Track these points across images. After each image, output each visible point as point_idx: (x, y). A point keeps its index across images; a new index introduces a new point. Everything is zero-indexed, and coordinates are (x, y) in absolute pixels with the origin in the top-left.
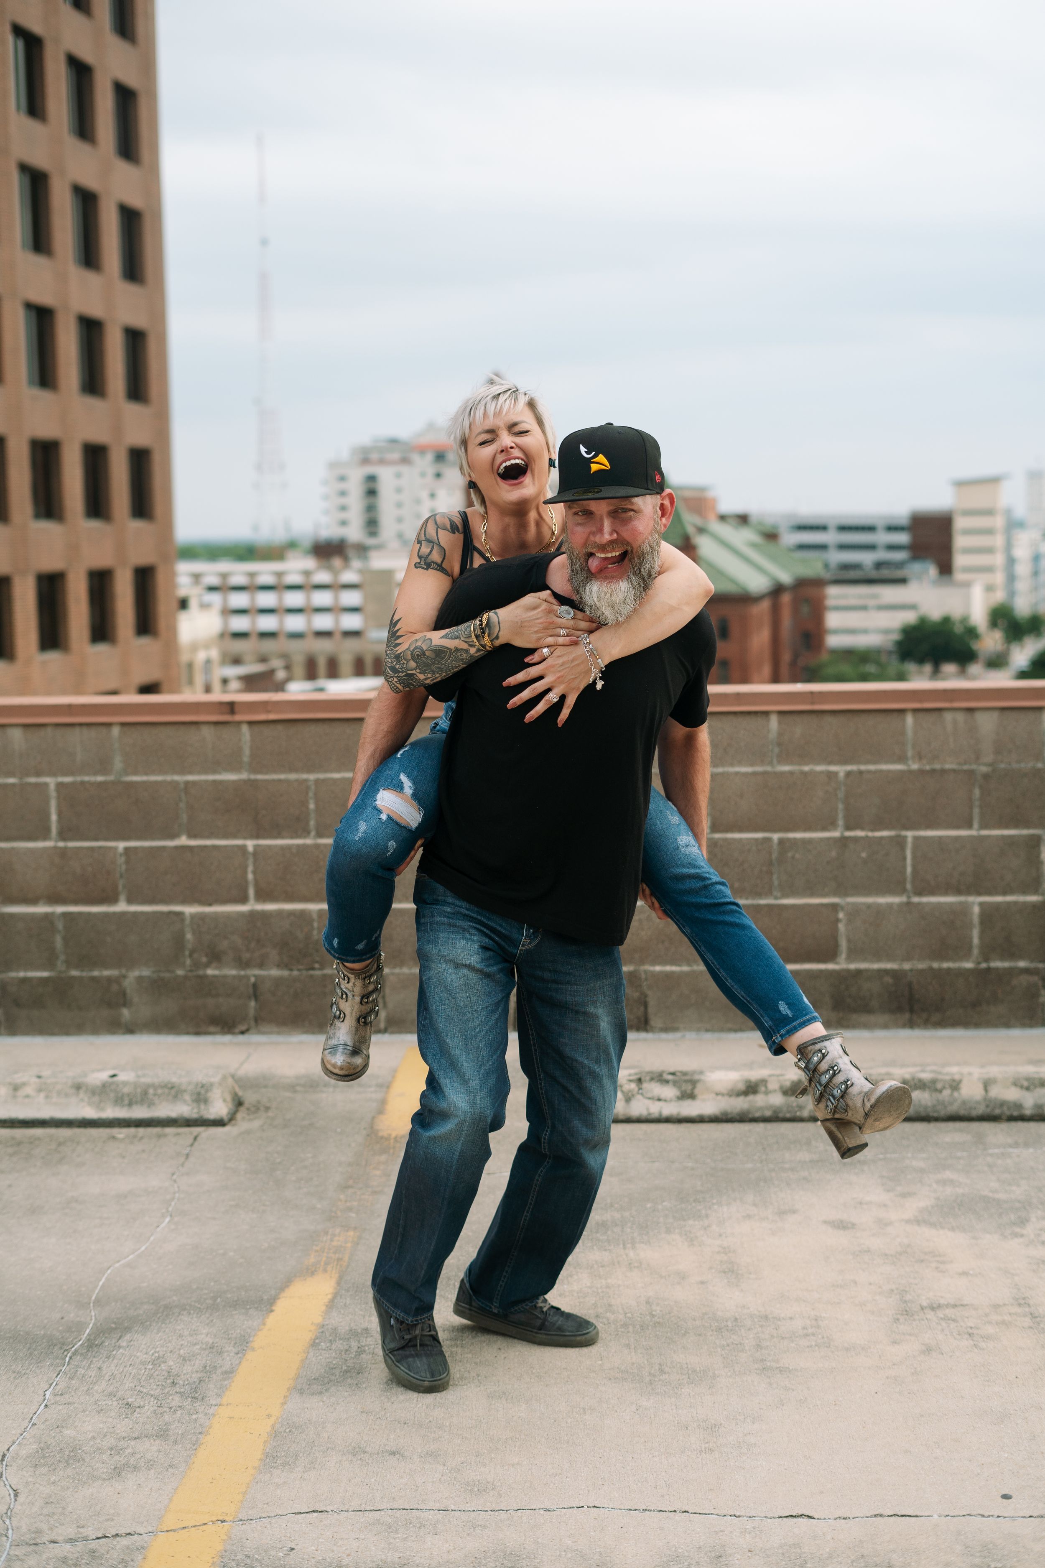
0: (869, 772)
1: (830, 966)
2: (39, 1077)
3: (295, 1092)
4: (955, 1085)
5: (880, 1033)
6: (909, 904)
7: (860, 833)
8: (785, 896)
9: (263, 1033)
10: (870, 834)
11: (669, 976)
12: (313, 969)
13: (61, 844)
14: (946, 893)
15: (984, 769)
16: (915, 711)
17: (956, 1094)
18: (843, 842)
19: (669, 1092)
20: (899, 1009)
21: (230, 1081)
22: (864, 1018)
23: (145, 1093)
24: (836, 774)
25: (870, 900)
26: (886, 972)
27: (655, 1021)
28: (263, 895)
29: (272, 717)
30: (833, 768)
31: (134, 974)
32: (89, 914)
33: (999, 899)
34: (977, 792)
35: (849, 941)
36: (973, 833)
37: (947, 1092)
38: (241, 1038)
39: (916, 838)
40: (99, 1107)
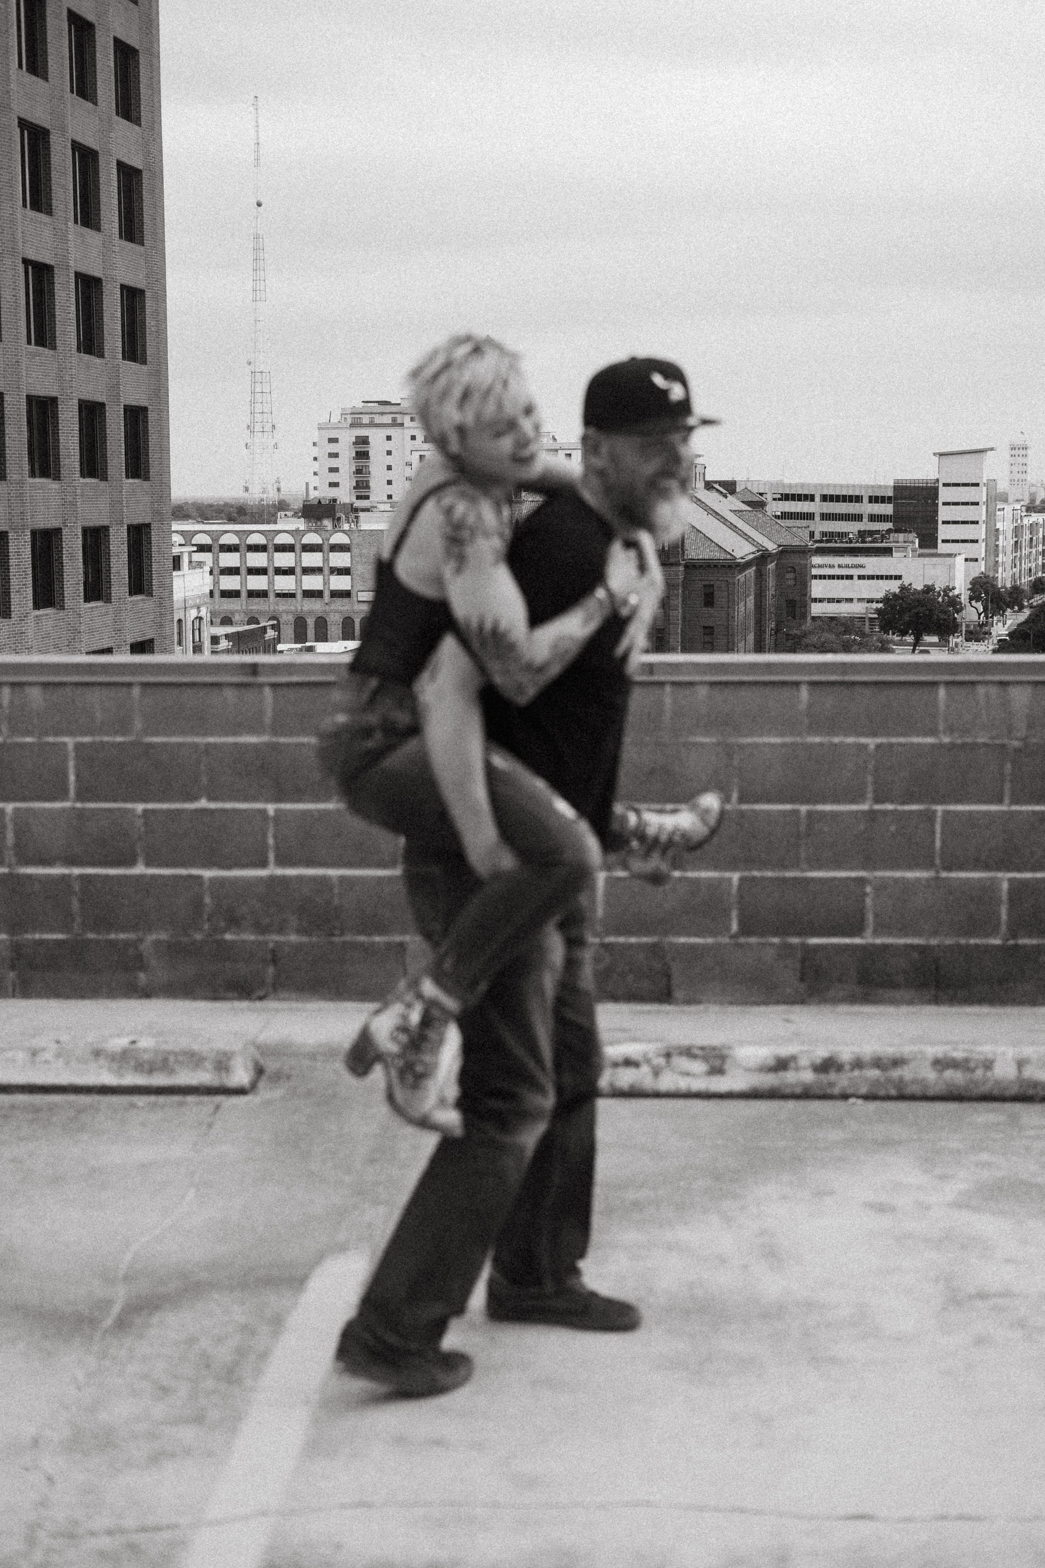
0: (900, 744)
1: (857, 941)
2: (58, 1042)
3: (315, 1059)
4: (988, 1065)
5: (904, 1009)
6: (937, 878)
7: (890, 807)
8: (812, 868)
9: (284, 999)
10: (900, 808)
11: (692, 947)
12: (333, 935)
13: (79, 805)
14: (975, 868)
15: (1016, 744)
16: (948, 684)
17: (989, 1074)
18: (872, 815)
19: (698, 1067)
20: (924, 985)
21: (252, 1049)
22: (890, 993)
23: (165, 1060)
24: (865, 746)
25: (898, 874)
26: (912, 947)
27: (678, 994)
28: (283, 860)
29: (295, 679)
30: (863, 740)
31: (151, 938)
32: (107, 876)
33: (1028, 875)
34: (1009, 766)
35: (876, 916)
36: (1004, 808)
37: (979, 1073)
38: (258, 1004)
39: (946, 813)
40: (119, 1073)
